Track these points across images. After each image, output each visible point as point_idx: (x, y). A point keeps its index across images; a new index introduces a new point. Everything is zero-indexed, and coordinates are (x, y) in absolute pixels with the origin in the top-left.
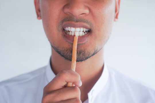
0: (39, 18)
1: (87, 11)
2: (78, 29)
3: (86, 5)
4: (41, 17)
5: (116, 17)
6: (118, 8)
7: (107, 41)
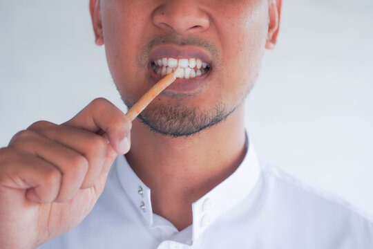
0: (98, 40)
1: (204, 22)
2: (184, 62)
3: (203, 7)
4: (102, 38)
5: (273, 39)
6: (277, 20)
7: (248, 92)
